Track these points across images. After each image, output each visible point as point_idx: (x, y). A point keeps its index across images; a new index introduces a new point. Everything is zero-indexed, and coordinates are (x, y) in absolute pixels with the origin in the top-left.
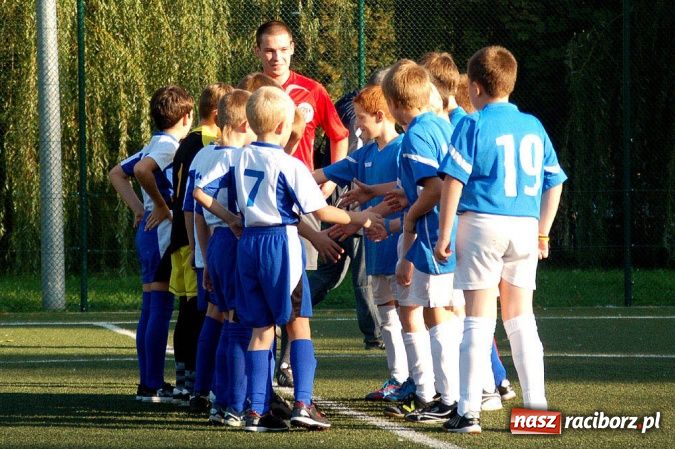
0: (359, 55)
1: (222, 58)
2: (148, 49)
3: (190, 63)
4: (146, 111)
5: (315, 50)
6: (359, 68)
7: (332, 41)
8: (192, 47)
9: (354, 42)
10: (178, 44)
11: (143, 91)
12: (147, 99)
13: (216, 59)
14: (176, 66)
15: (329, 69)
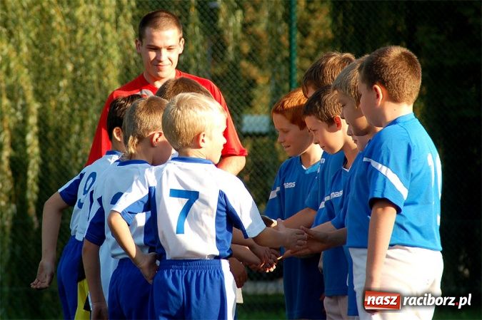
0: (290, 55)
1: (126, 58)
2: (36, 46)
3: (86, 65)
4: (33, 120)
5: (237, 49)
6: (290, 70)
7: (258, 38)
8: (89, 45)
9: (284, 40)
10: (73, 39)
11: (30, 97)
12: (35, 107)
13: (117, 58)
14: (70, 67)
15: (254, 72)
